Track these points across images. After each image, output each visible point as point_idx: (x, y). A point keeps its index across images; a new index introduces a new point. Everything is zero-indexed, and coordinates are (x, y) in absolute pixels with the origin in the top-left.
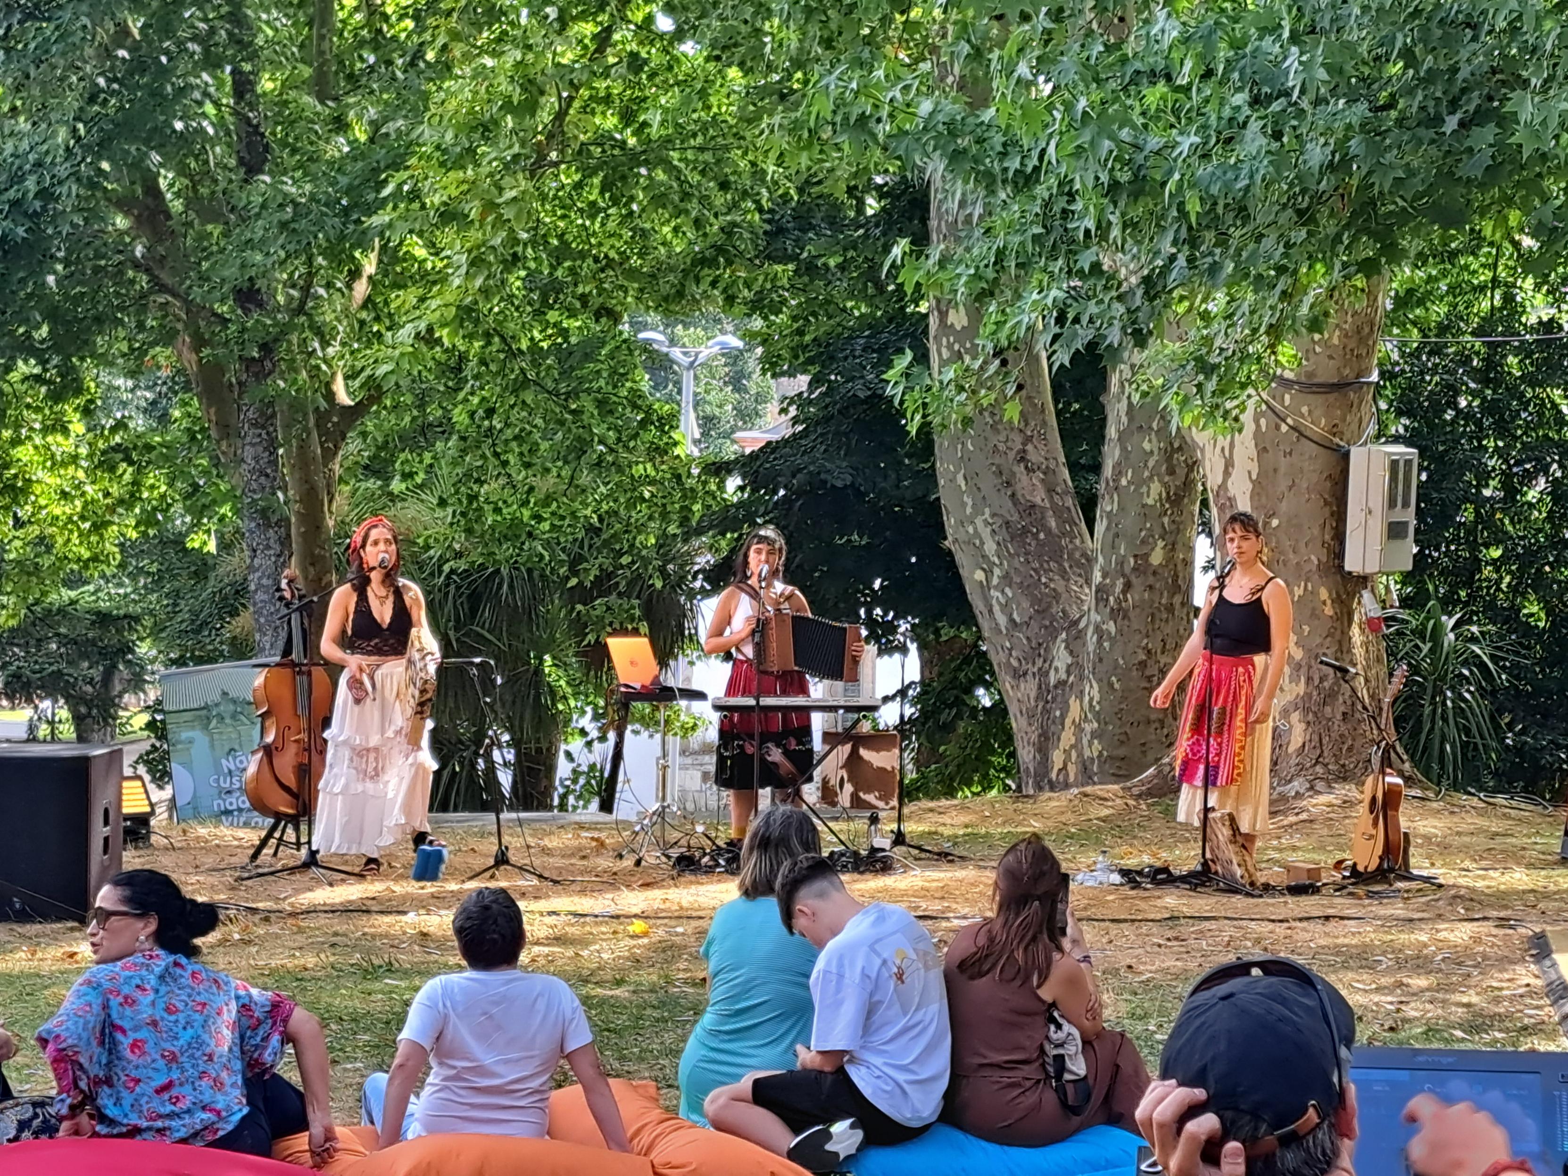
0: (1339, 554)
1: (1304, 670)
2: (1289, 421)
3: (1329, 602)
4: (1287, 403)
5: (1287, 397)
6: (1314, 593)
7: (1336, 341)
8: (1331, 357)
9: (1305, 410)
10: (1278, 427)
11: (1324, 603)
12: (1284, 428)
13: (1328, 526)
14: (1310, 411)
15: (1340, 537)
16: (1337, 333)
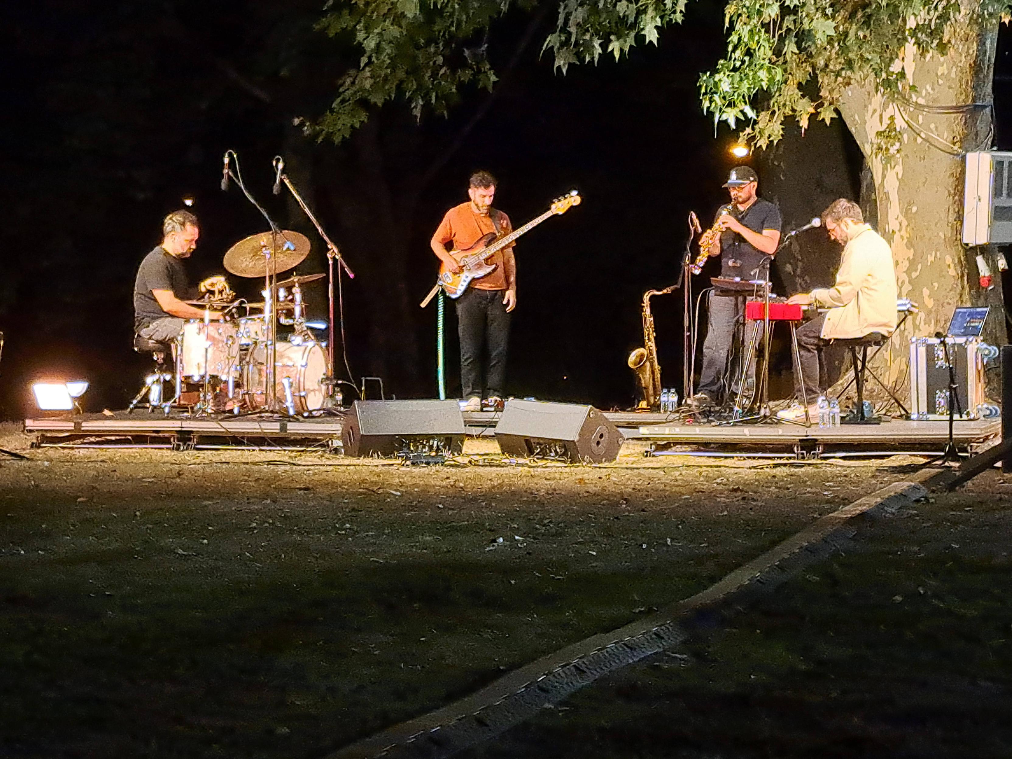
0: (959, 231)
1: (933, 315)
2: (923, 135)
3: (952, 266)
4: (921, 122)
5: (920, 117)
6: (942, 259)
7: (953, 75)
8: (950, 87)
9: (932, 126)
10: (915, 140)
11: (949, 266)
12: (919, 140)
13: (951, 211)
14: (936, 128)
15: (960, 218)
16: (954, 69)
